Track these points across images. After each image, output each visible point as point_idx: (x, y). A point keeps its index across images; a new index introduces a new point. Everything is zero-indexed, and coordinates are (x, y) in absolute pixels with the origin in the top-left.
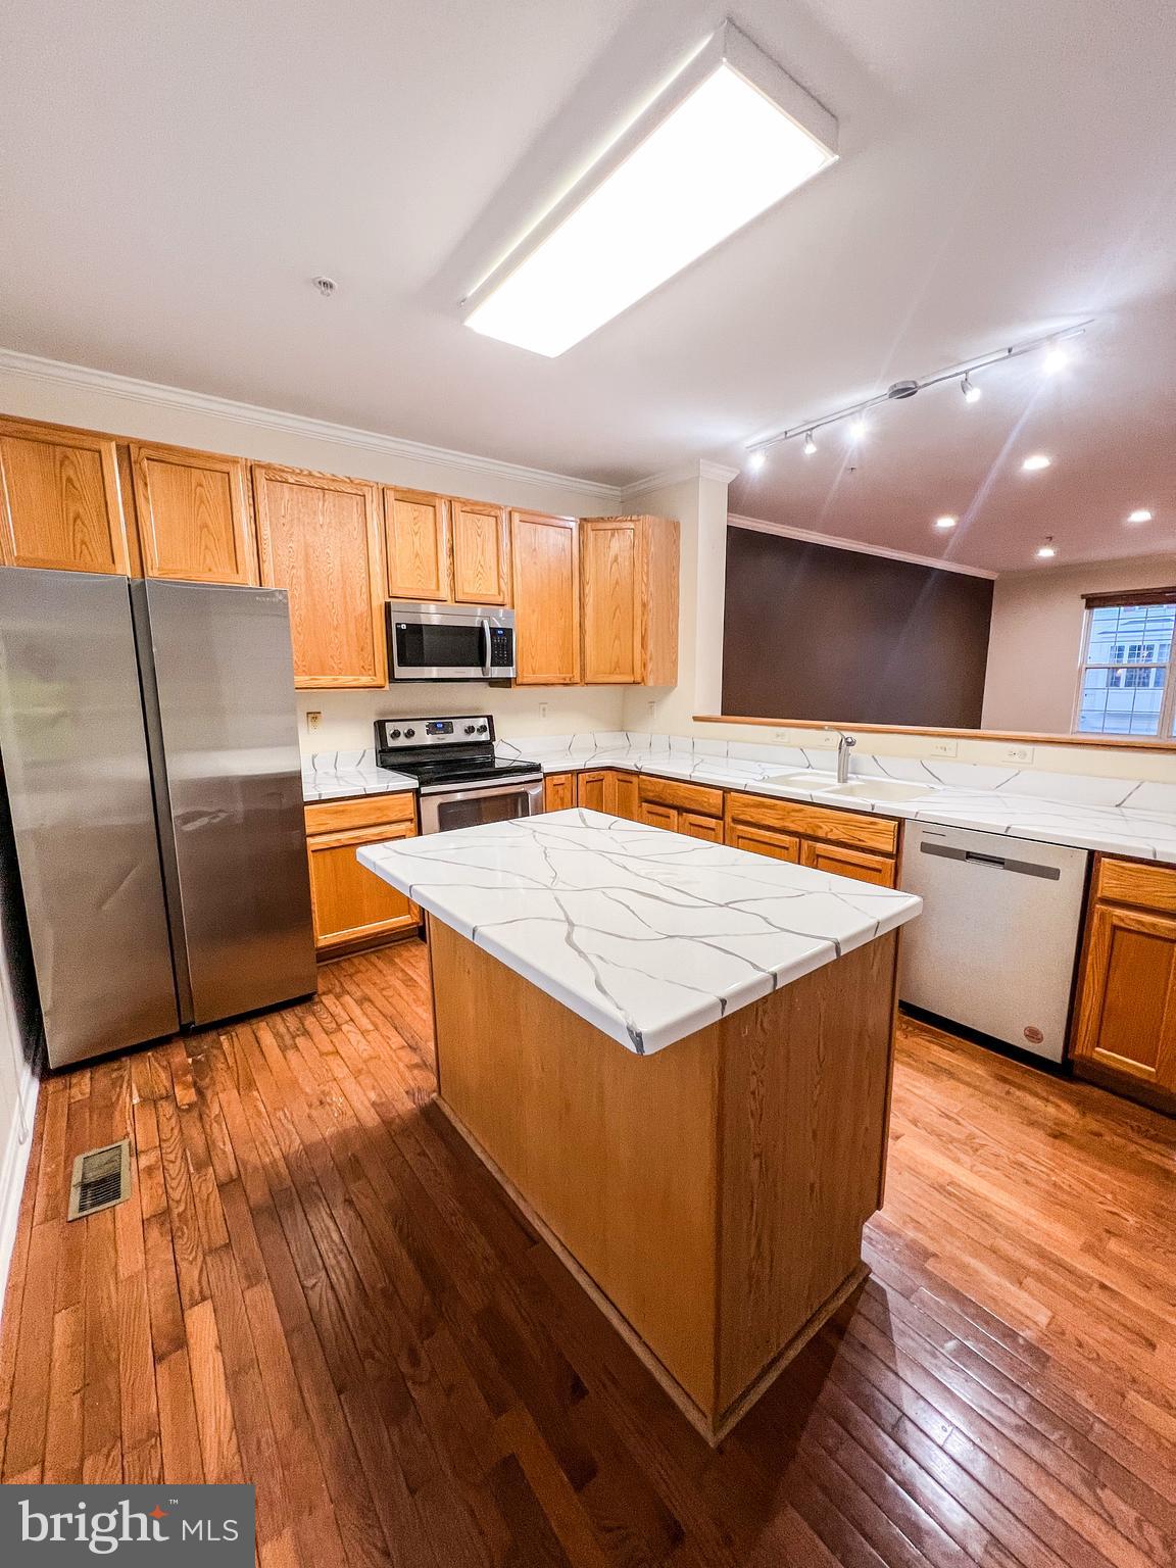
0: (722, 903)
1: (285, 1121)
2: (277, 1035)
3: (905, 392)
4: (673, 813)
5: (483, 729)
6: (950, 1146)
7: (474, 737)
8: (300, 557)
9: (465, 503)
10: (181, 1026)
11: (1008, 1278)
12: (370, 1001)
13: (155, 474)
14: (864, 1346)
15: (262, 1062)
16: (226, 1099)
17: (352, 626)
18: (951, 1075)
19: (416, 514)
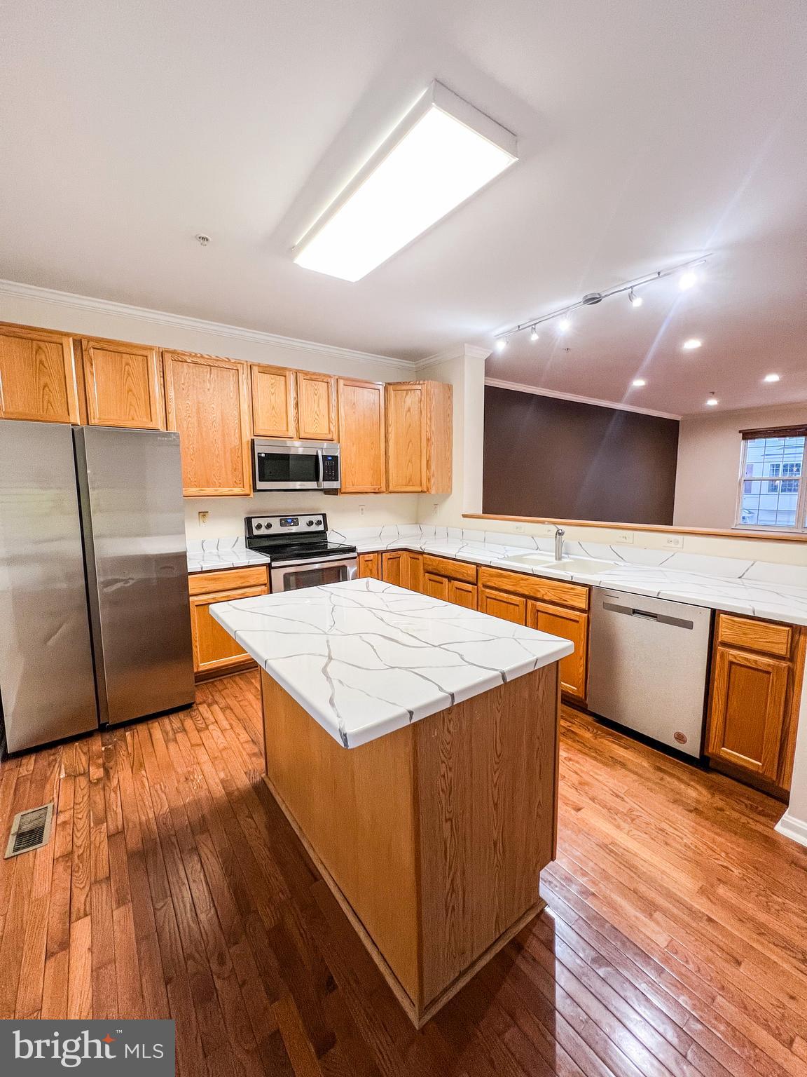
0: (437, 645)
1: (160, 792)
2: (165, 733)
3: (593, 300)
4: (445, 580)
5: (319, 523)
6: (616, 817)
7: (314, 528)
8: (194, 410)
9: (306, 373)
10: (100, 725)
11: (644, 911)
12: (232, 710)
13: (98, 358)
14: (534, 960)
15: (151, 749)
16: (123, 776)
17: (228, 455)
18: (623, 765)
19: (273, 381)
